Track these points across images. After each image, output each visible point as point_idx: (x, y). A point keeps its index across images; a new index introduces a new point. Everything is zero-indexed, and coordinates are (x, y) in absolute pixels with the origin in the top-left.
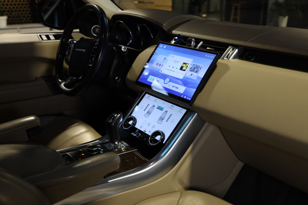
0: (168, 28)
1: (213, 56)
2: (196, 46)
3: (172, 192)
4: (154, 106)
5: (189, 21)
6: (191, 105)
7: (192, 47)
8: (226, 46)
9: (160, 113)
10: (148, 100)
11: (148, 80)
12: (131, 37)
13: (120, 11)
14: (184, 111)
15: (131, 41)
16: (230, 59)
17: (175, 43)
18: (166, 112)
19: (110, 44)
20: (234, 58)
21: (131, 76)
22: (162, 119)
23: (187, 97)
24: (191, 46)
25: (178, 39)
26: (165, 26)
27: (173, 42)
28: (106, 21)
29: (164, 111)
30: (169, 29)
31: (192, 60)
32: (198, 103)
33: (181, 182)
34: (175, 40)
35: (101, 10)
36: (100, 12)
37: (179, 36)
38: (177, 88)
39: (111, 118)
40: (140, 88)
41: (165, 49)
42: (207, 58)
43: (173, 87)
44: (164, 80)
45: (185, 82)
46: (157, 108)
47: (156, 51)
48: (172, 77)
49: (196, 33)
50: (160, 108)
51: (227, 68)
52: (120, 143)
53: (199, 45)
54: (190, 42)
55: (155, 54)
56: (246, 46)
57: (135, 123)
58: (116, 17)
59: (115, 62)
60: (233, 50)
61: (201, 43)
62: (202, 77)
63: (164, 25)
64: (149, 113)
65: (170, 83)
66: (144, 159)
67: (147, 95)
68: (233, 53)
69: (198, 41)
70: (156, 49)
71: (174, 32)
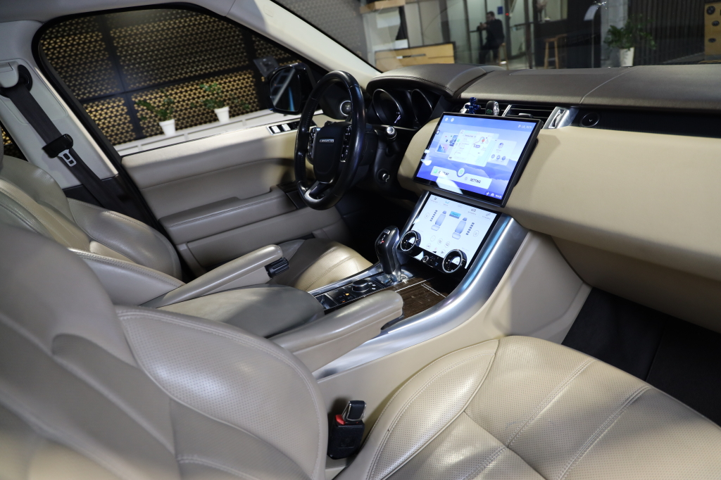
0: (454, 90)
1: (531, 126)
2: (501, 113)
3: (484, 341)
4: (445, 213)
5: (485, 74)
6: (503, 206)
7: (496, 114)
8: (551, 106)
9: (455, 223)
10: (434, 204)
11: (432, 174)
12: (399, 111)
13: (378, 76)
14: (493, 216)
15: (399, 118)
16: (559, 127)
17: (467, 112)
18: (465, 220)
19: (369, 125)
20: (566, 124)
21: (405, 170)
22: (459, 231)
23: (495, 194)
24: (493, 114)
25: (471, 105)
26: (450, 88)
27: (464, 111)
28: (360, 93)
29: (461, 218)
30: (456, 92)
31: (497, 135)
32: (514, 202)
33: (498, 325)
34: (467, 107)
35: (351, 77)
36: (349, 81)
37: (472, 100)
38: (478, 181)
39: (382, 236)
40: (421, 187)
41: (453, 123)
42: (521, 129)
43: (472, 180)
44: (457, 171)
45: (490, 171)
46: (450, 215)
47: (440, 128)
48: (468, 165)
49: (499, 92)
50: (454, 215)
51: (555, 142)
52: (399, 273)
53: (506, 111)
54: (491, 107)
55: (438, 132)
56: (582, 104)
57: (418, 241)
58: (374, 85)
59: (380, 152)
60: (562, 112)
61: (509, 107)
62: (517, 160)
63: (448, 86)
64: (438, 223)
65: (467, 175)
66: (438, 294)
67: (432, 196)
68: (562, 117)
69: (503, 104)
70: (439, 124)
71: (464, 95)
